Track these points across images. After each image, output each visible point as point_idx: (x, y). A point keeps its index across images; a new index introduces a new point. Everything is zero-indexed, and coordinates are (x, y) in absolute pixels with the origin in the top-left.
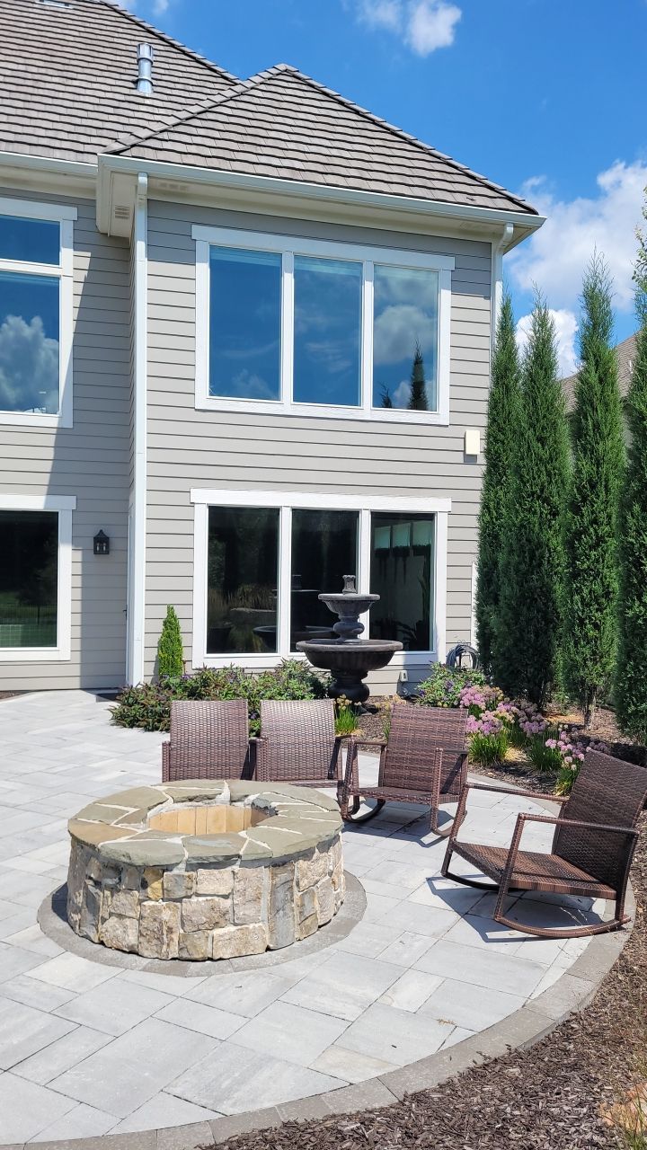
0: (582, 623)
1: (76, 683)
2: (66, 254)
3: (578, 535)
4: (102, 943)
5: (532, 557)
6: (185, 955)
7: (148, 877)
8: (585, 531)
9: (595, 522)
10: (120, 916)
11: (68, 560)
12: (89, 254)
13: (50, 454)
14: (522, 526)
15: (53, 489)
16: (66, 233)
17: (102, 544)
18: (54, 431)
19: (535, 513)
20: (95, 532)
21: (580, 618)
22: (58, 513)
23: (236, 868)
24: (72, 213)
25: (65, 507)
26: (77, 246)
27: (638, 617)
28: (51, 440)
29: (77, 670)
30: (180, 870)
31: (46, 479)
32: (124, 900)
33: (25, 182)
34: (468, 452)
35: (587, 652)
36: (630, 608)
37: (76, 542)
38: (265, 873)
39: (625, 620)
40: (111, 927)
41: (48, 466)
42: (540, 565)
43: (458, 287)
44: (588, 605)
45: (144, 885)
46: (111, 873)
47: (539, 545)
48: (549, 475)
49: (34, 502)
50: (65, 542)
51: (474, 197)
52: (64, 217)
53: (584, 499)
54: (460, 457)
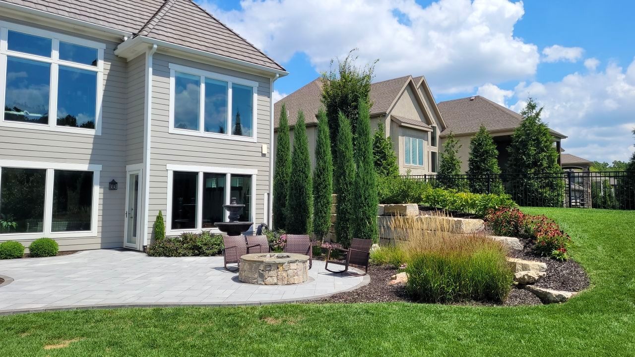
0: (321, 212)
1: (99, 246)
2: (101, 63)
3: (319, 184)
4: (265, 284)
5: (300, 191)
6: (288, 283)
7: (279, 266)
8: (321, 184)
9: (324, 180)
10: (271, 277)
11: (97, 193)
12: (110, 63)
13: (91, 146)
14: (296, 181)
15: (92, 162)
16: (101, 54)
17: (113, 185)
18: (93, 137)
19: (301, 177)
20: (111, 180)
21: (321, 211)
22: (93, 172)
23: (297, 263)
24: (104, 46)
25: (97, 169)
26: (106, 59)
27: (344, 209)
28: (92, 140)
29: (99, 241)
30: (286, 264)
31: (89, 157)
32: (272, 273)
33: (84, 31)
34: (263, 153)
35: (322, 220)
36: (341, 206)
37: (101, 184)
38: (302, 264)
39: (339, 210)
40: (269, 280)
41: (90, 152)
42: (303, 194)
43: (259, 93)
44: (323, 206)
45: (278, 268)
46: (269, 267)
47: (303, 187)
48: (305, 165)
49: (84, 167)
50: (97, 185)
51: (266, 63)
52: (100, 47)
53: (321, 173)
54: (260, 154)
